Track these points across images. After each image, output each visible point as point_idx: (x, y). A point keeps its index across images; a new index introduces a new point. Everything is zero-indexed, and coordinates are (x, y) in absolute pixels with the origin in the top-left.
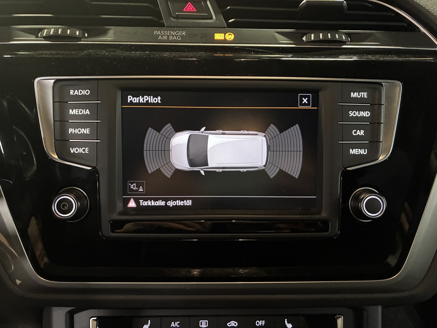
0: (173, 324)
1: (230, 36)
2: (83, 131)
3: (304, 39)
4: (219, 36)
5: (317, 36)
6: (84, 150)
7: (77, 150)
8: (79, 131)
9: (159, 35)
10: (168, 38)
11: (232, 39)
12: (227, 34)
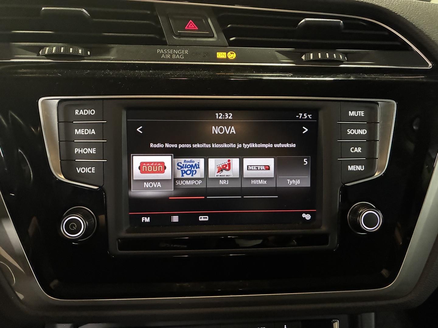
1: (232, 55)
2: (89, 151)
3: (303, 57)
4: (221, 55)
5: (315, 56)
6: (91, 170)
7: (83, 170)
8: (85, 151)
9: (162, 54)
10: (171, 56)
11: (234, 57)
12: (229, 53)
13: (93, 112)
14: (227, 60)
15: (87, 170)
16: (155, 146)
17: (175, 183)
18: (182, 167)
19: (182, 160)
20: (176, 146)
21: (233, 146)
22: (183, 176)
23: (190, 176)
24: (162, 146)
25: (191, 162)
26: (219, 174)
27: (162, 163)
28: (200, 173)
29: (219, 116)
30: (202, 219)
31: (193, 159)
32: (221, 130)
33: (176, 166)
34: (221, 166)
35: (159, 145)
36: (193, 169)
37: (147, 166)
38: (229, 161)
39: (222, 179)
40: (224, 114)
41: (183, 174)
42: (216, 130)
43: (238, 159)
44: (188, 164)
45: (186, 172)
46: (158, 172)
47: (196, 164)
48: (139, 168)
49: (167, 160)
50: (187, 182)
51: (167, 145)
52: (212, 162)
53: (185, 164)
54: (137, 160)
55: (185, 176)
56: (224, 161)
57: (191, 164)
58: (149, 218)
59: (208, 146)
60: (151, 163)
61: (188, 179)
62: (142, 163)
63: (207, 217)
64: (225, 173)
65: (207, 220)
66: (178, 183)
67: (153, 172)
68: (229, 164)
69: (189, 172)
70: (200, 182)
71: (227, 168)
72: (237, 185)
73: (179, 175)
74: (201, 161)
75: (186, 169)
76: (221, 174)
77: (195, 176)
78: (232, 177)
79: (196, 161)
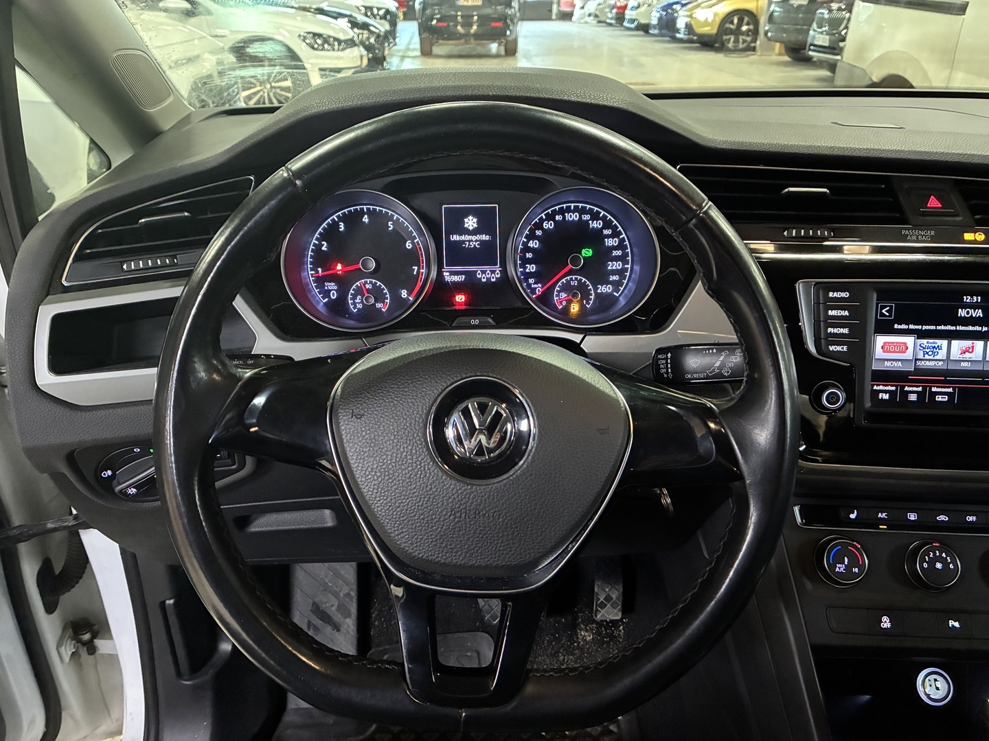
0: (880, 515)
1: (980, 237)
2: (842, 331)
4: (968, 236)
6: (843, 348)
7: (836, 348)
8: (838, 331)
9: (907, 235)
10: (917, 238)
11: (983, 239)
12: (977, 234)
13: (846, 295)
14: (975, 242)
15: (839, 348)
16: (900, 327)
17: (915, 363)
18: (924, 348)
19: (924, 341)
20: (920, 327)
21: (978, 328)
22: (924, 356)
23: (931, 357)
24: (906, 327)
25: (934, 343)
26: (961, 356)
27: (905, 344)
28: (942, 354)
29: (967, 299)
30: (940, 399)
31: (936, 341)
32: (968, 313)
33: (919, 347)
34: (964, 348)
35: (904, 327)
36: (935, 350)
37: (890, 346)
38: (973, 343)
39: (963, 361)
40: (972, 297)
41: (924, 354)
42: (962, 313)
43: (983, 342)
44: (930, 345)
45: (927, 353)
46: (899, 352)
47: (938, 346)
48: (882, 347)
49: (910, 340)
50: (928, 363)
51: (911, 327)
52: (955, 343)
53: (927, 345)
54: (881, 340)
55: (927, 357)
56: (967, 343)
57: (933, 345)
58: (888, 395)
59: (953, 328)
60: (893, 343)
61: (929, 360)
62: (885, 343)
63: (946, 397)
64: (967, 355)
65: (946, 400)
66: (919, 363)
67: (895, 352)
68: (973, 347)
69: (930, 353)
70: (941, 363)
71: (971, 350)
72: (979, 367)
73: (920, 356)
74: (944, 343)
75: (928, 350)
76: (964, 356)
77: (936, 358)
78: (974, 359)
79: (939, 342)
